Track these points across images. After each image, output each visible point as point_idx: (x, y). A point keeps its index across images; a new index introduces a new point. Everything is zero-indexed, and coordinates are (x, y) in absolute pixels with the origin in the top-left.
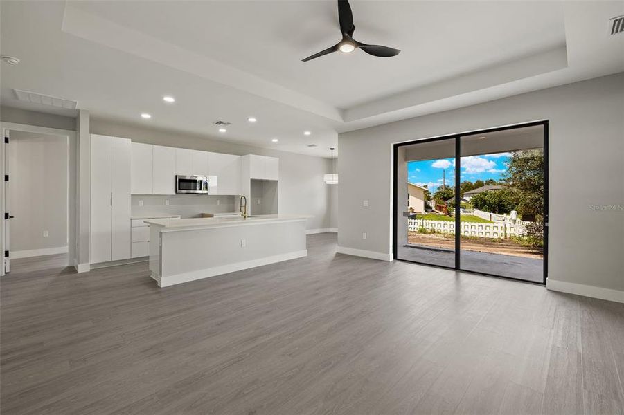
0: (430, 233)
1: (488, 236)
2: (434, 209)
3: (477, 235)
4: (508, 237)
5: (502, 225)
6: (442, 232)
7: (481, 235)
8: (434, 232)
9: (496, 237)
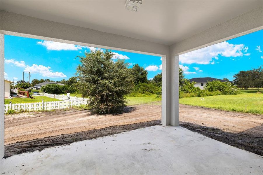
0: (18, 113)
1: (61, 108)
2: (18, 95)
3: (54, 108)
4: (71, 106)
5: (68, 101)
6: (30, 110)
7: (57, 108)
8: (23, 112)
9: (65, 107)
